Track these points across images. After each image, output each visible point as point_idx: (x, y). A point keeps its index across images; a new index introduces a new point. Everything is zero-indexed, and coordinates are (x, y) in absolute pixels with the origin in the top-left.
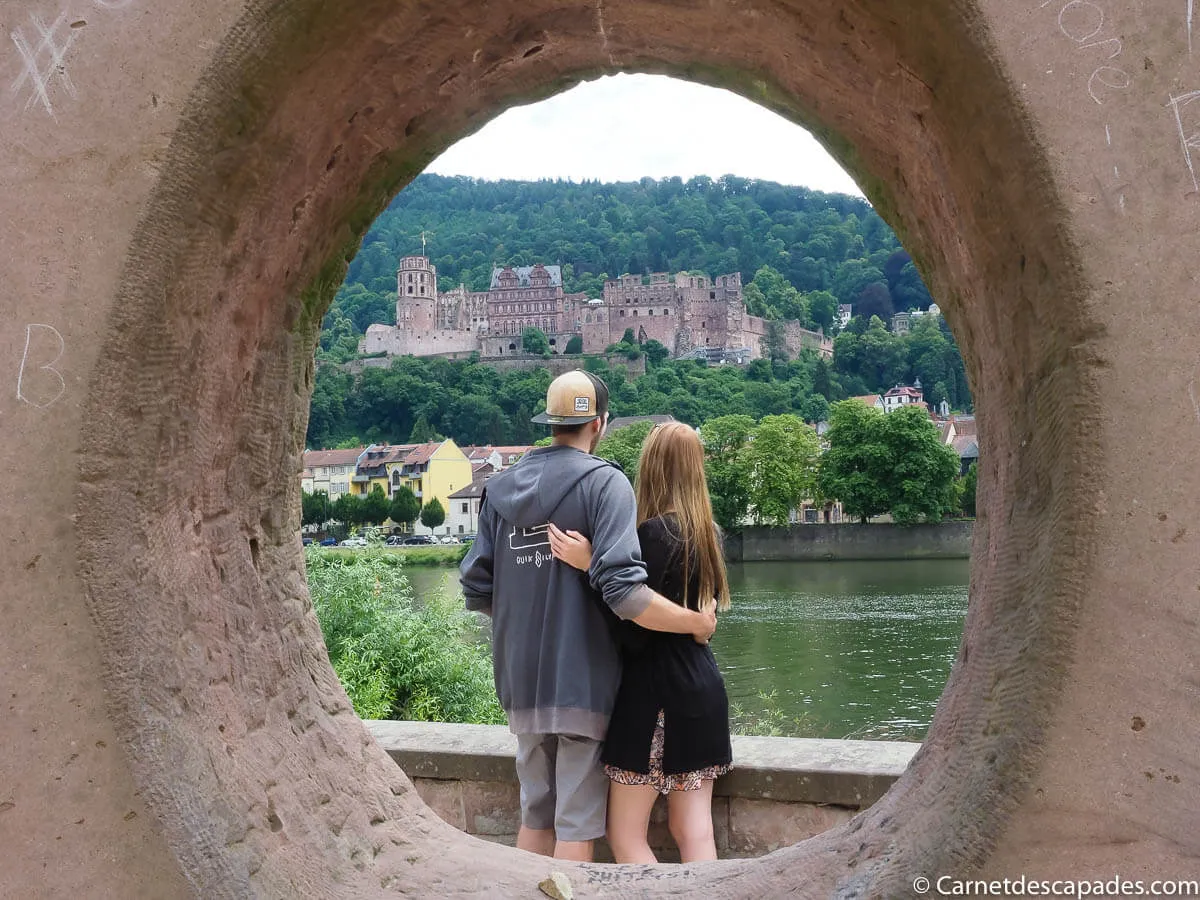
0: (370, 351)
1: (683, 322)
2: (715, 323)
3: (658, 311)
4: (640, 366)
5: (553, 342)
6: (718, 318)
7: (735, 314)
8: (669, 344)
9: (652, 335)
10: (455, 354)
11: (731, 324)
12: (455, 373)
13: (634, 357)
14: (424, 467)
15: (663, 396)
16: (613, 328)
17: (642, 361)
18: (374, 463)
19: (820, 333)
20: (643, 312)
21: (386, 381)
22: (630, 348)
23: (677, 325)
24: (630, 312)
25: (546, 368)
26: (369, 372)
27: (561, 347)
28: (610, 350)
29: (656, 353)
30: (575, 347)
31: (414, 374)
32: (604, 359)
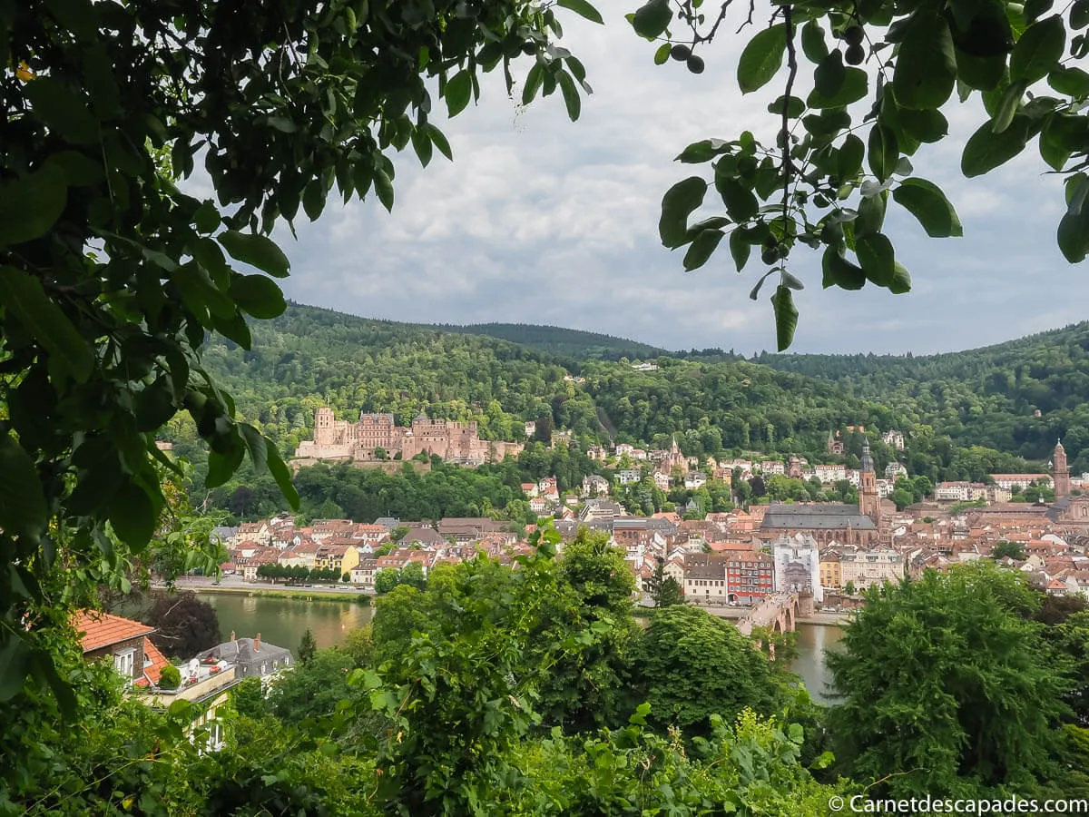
0: (301, 456)
1: (449, 444)
2: (464, 444)
3: (438, 439)
4: (428, 467)
5: (388, 453)
6: (466, 442)
7: (474, 440)
8: (442, 454)
9: (435, 451)
10: (342, 457)
11: (471, 446)
12: (343, 471)
13: (425, 462)
14: (342, 557)
15: (438, 486)
16: (417, 446)
17: (429, 464)
18: (323, 553)
19: (516, 443)
20: (431, 439)
21: (311, 475)
22: (424, 457)
23: (447, 446)
24: (425, 439)
25: (385, 467)
26: (302, 469)
27: (392, 456)
28: (414, 458)
29: (436, 460)
30: (398, 457)
31: (323, 472)
32: (412, 463)
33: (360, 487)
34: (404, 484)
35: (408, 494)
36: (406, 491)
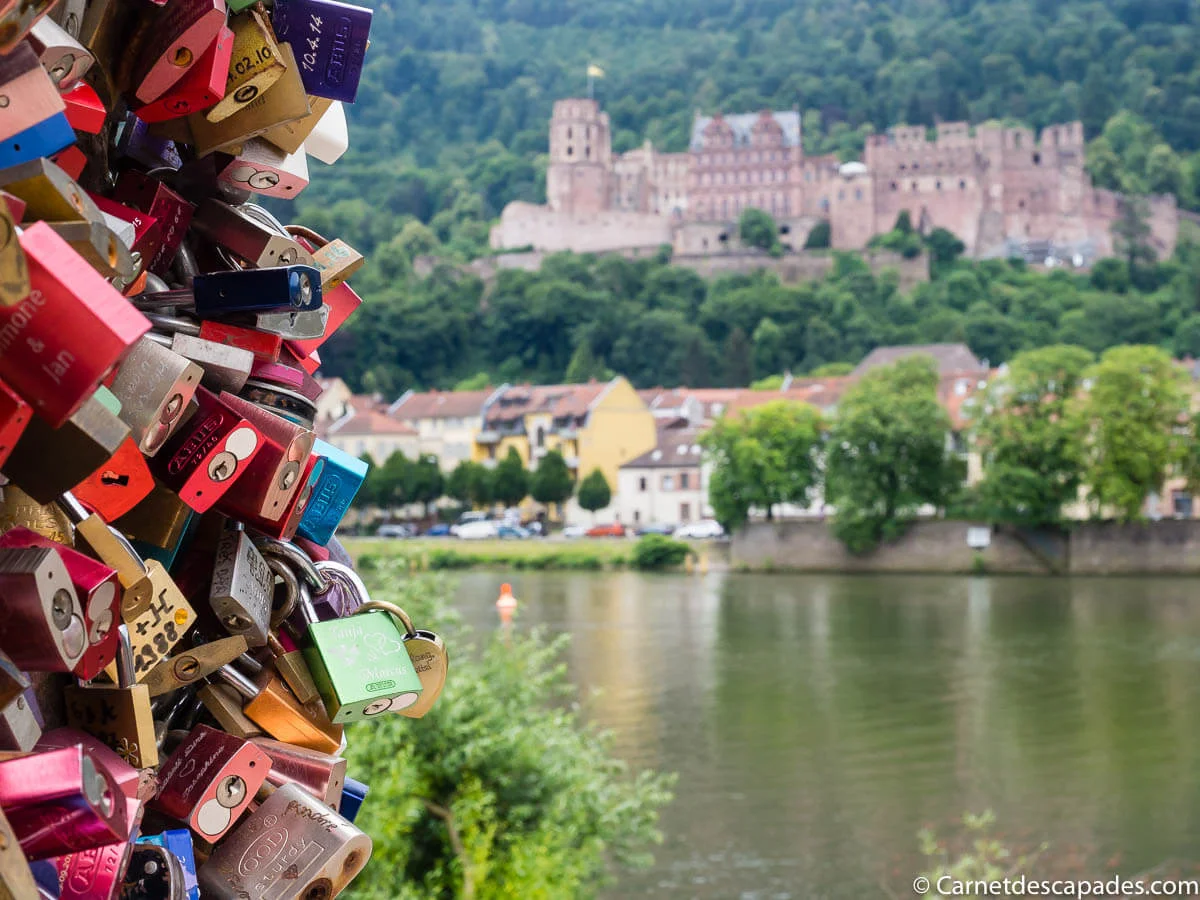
0: (508, 244)
1: (988, 200)
2: (1039, 201)
3: (950, 183)
4: (920, 270)
5: (785, 231)
6: (1044, 193)
7: (1071, 188)
8: (966, 234)
9: (941, 221)
10: (636, 250)
11: (1066, 203)
12: (635, 277)
13: (911, 254)
14: (580, 421)
15: (956, 315)
16: (879, 209)
17: (924, 260)
18: (509, 413)
20: (927, 184)
21: (532, 290)
22: (906, 240)
23: (979, 205)
24: (905, 184)
25: (774, 268)
26: (507, 275)
27: (798, 238)
28: (874, 242)
29: (946, 249)
30: (820, 239)
31: (574, 279)
32: (865, 258)
33: (691, 320)
34: (838, 309)
35: (851, 338)
36: (844, 332)
